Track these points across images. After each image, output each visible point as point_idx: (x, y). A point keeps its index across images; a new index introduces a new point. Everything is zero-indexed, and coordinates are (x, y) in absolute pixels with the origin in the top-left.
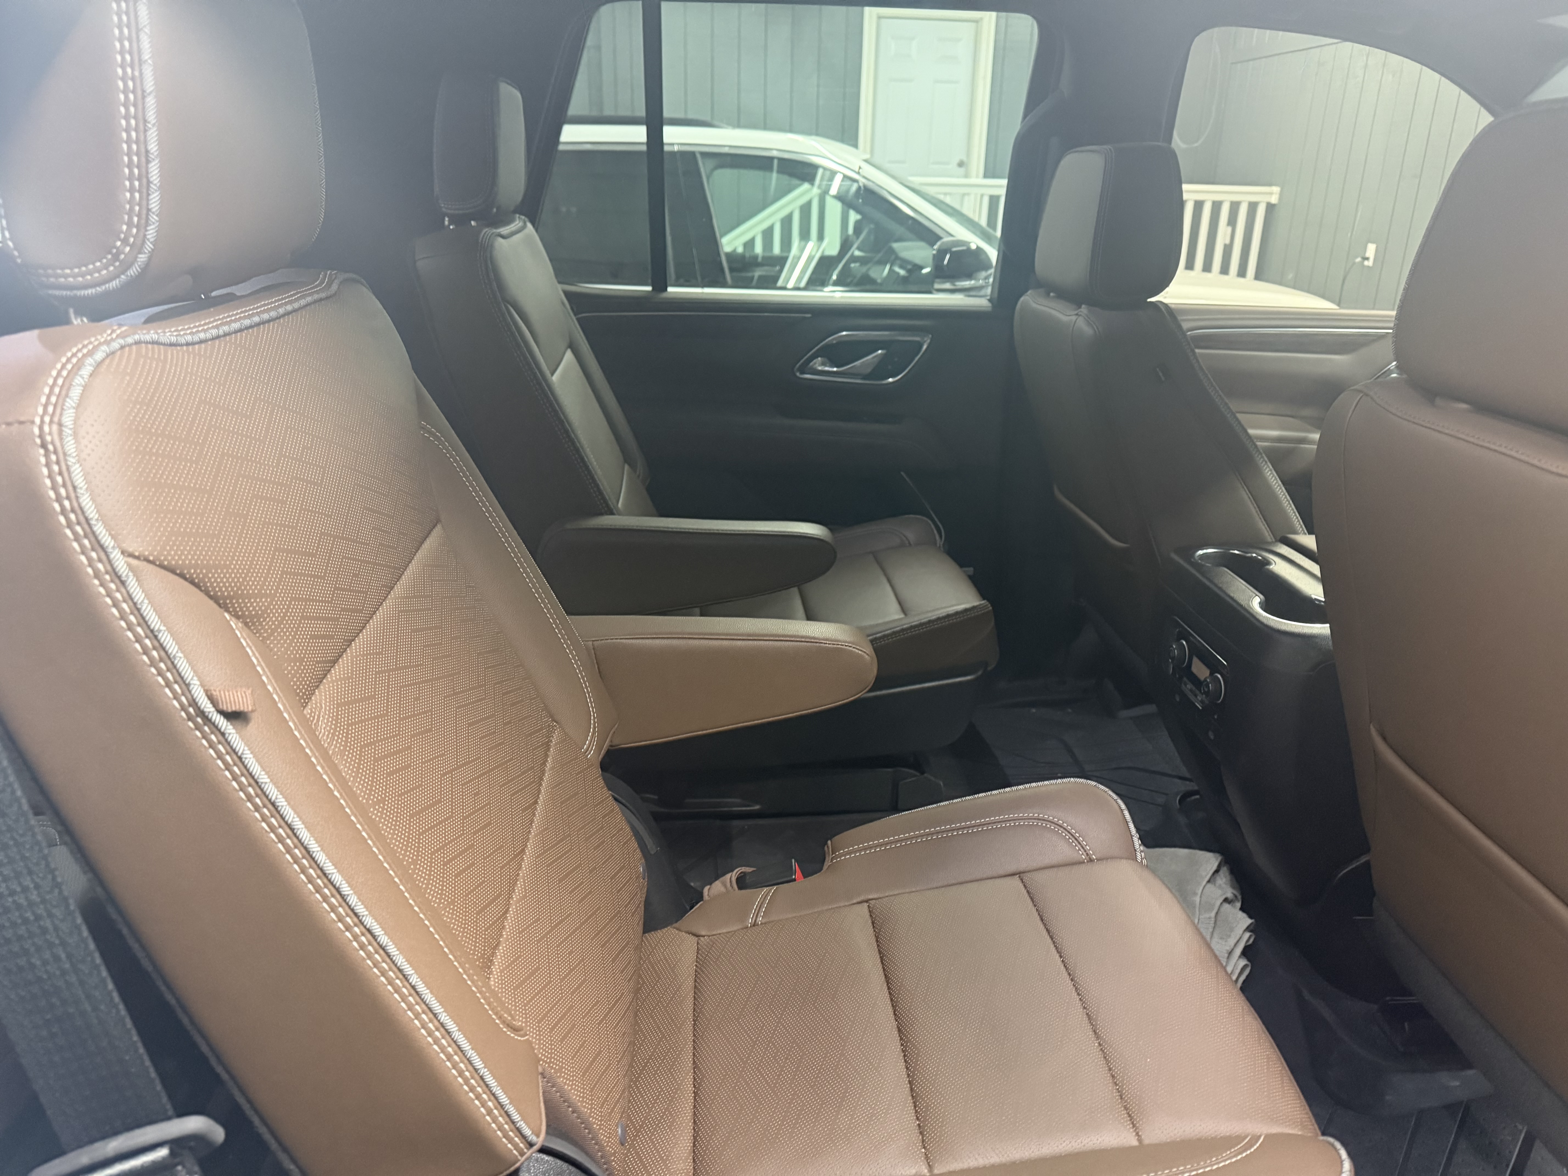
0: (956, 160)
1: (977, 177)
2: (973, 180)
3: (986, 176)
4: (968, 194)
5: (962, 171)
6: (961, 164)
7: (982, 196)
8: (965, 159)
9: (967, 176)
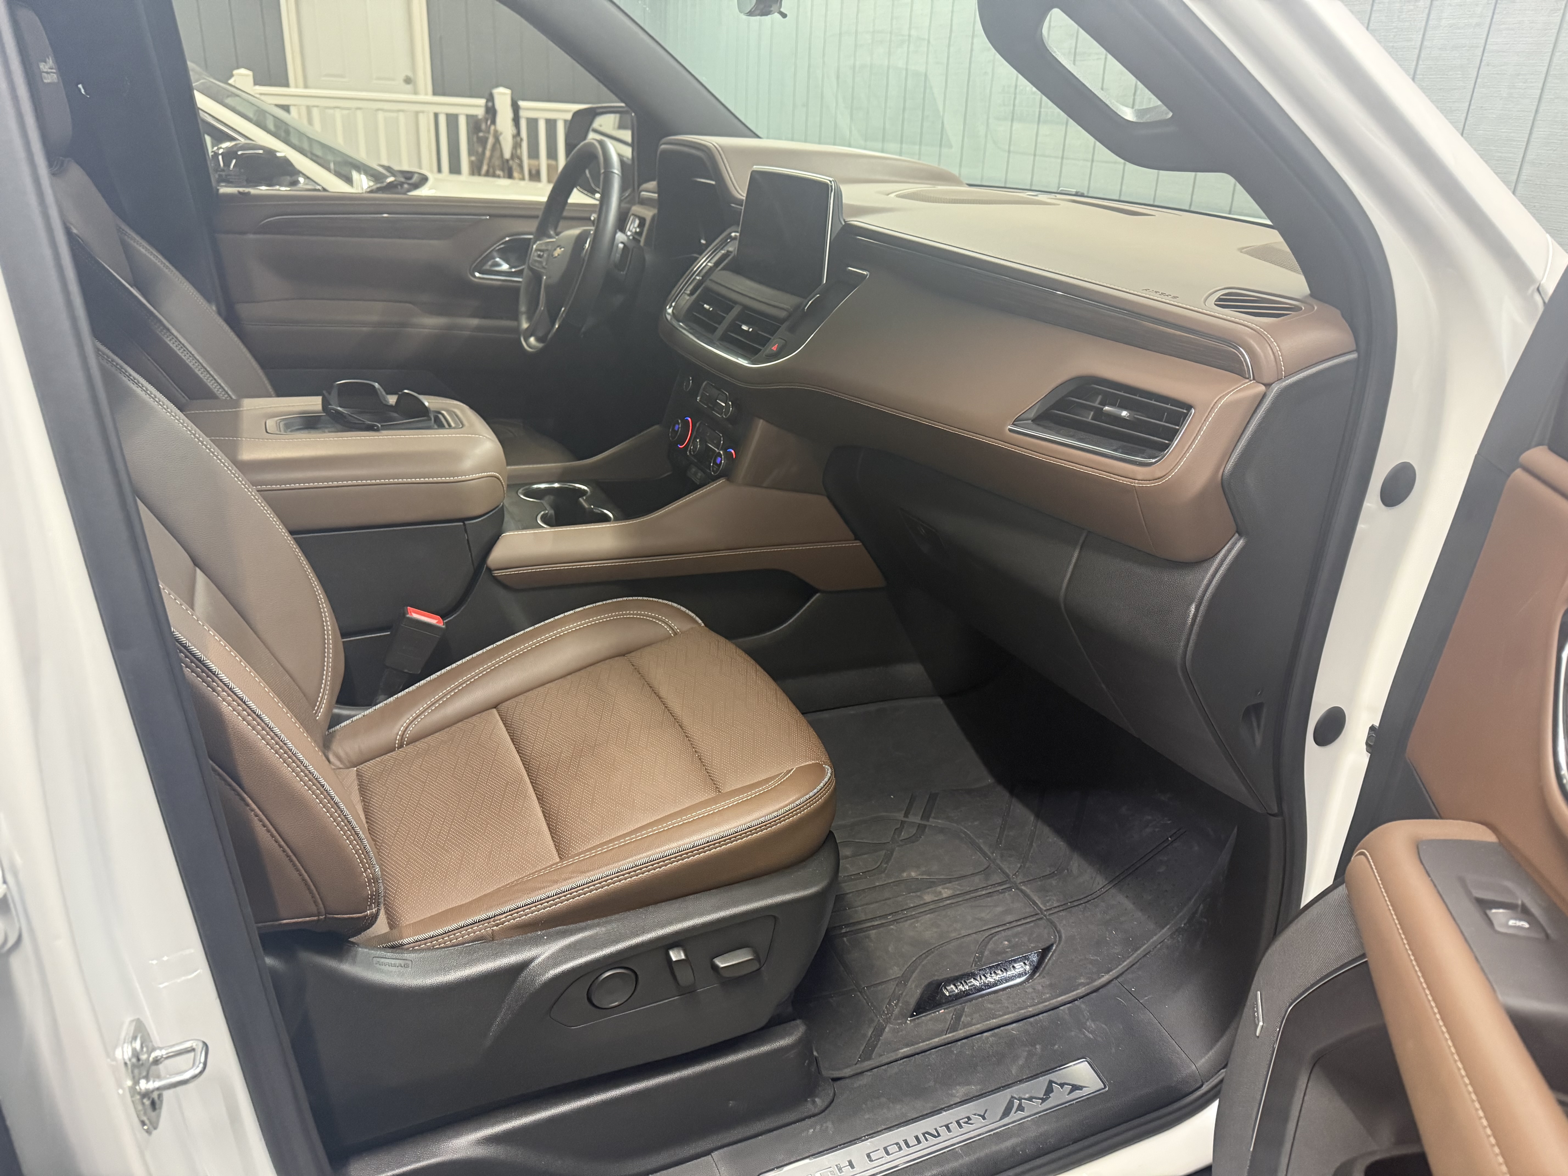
0: (402, 77)
1: (426, 94)
2: (421, 98)
3: (435, 93)
4: (423, 112)
5: (409, 87)
6: (408, 81)
7: (436, 115)
8: (410, 74)
9: (416, 92)
